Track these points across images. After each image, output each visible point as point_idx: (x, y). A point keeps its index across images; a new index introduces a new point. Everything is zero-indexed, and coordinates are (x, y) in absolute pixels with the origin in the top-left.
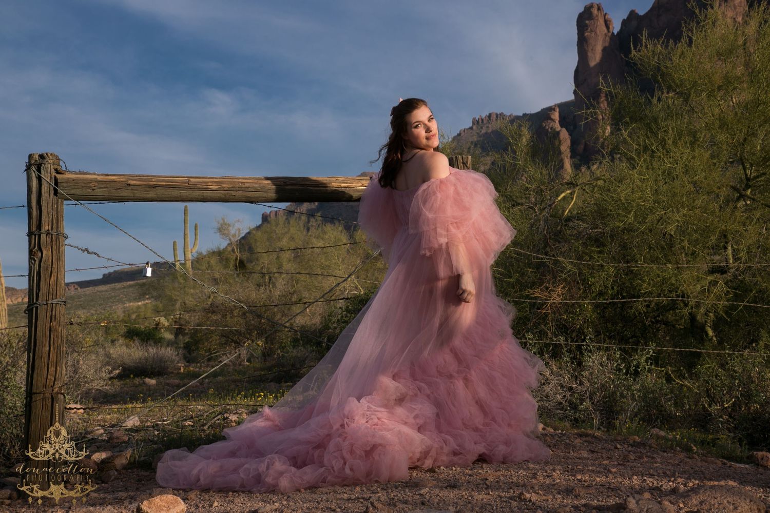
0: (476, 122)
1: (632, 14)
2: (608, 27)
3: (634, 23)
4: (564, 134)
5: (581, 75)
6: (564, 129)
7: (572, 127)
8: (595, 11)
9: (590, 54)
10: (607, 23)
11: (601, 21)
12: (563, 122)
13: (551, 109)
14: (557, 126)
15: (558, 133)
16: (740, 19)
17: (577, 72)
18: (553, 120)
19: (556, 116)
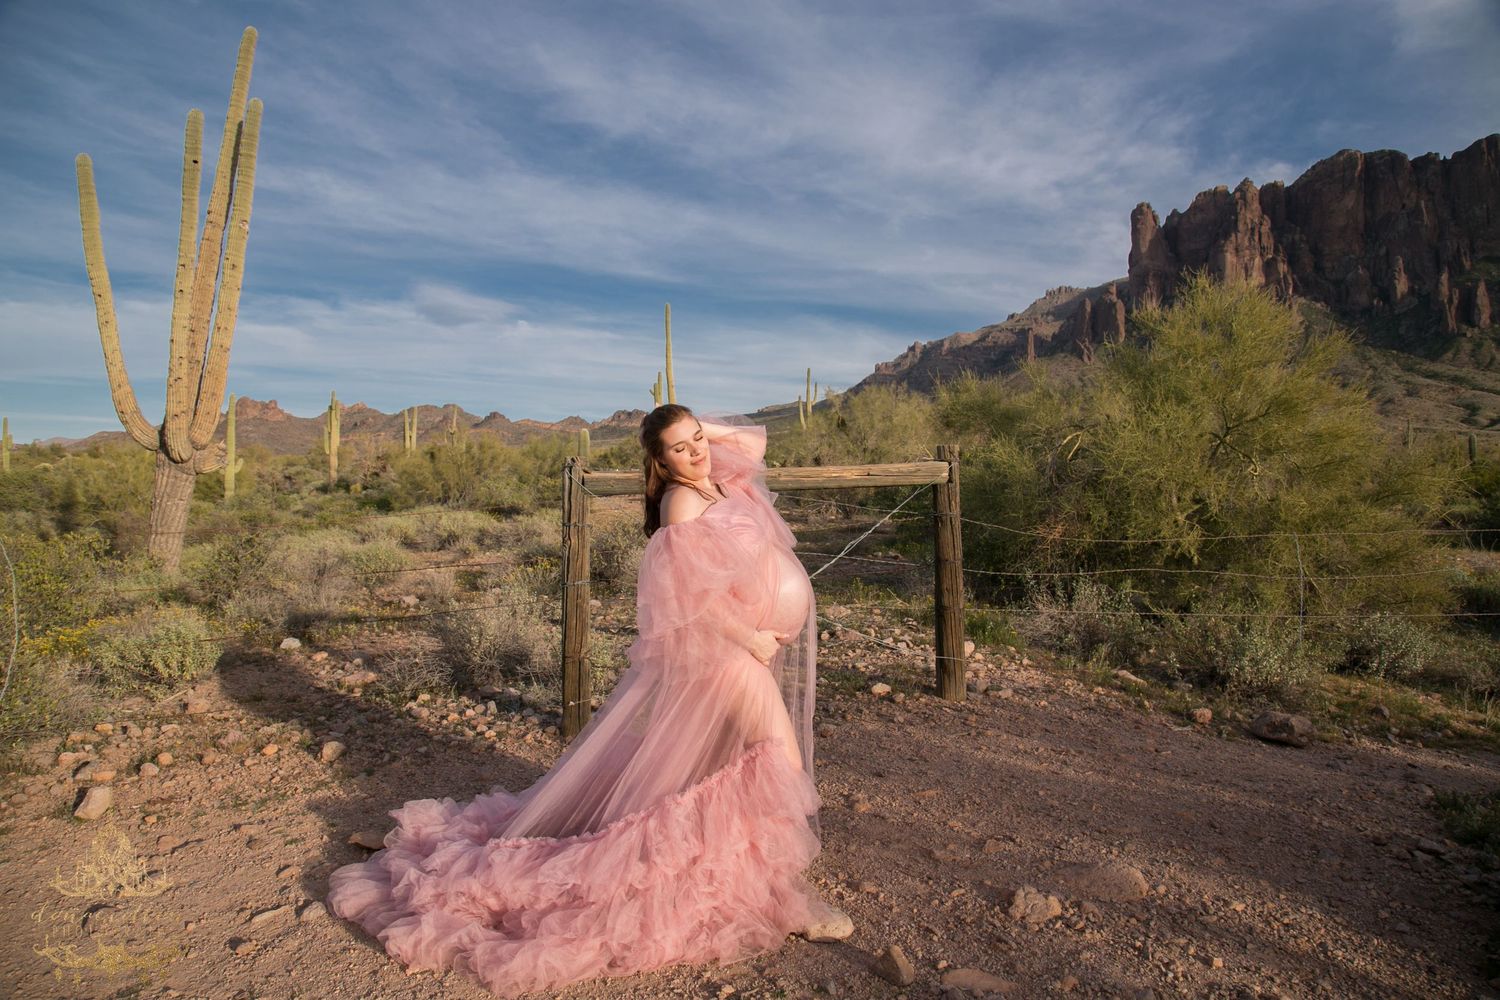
0: (1049, 294)
1: (1175, 212)
2: (1155, 221)
3: (1176, 219)
4: (1120, 305)
5: (1133, 258)
6: (1120, 301)
7: (1126, 299)
8: (1145, 208)
9: (1141, 242)
10: (1155, 218)
11: (1150, 217)
12: (1120, 294)
13: (1111, 284)
14: (1114, 298)
15: (1115, 304)
16: (1256, 220)
17: (1131, 255)
18: (1112, 294)
19: (1114, 289)
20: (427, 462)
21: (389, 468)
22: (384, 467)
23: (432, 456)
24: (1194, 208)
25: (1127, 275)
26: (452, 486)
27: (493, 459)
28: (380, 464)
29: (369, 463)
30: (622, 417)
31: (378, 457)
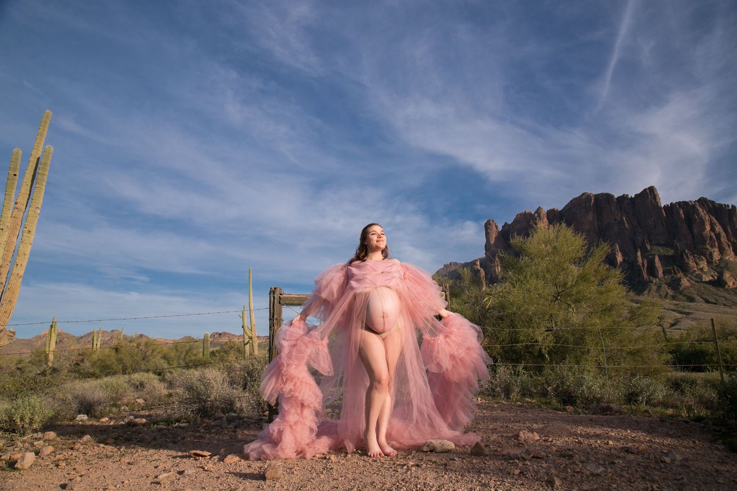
0: (445, 266)
1: (506, 224)
2: (497, 228)
3: (507, 227)
4: (482, 270)
5: (487, 247)
7: (485, 268)
8: (491, 222)
9: (490, 238)
10: (496, 227)
11: (494, 226)
12: (481, 265)
13: (476, 260)
14: (479, 267)
15: (479, 270)
16: (546, 227)
18: (478, 265)
19: (478, 263)
20: (113, 353)
21: (85, 360)
22: (83, 360)
23: (117, 350)
24: (515, 221)
25: (485, 256)
26: (128, 366)
27: (153, 351)
28: (81, 357)
29: (73, 358)
30: (216, 336)
31: (80, 354)
